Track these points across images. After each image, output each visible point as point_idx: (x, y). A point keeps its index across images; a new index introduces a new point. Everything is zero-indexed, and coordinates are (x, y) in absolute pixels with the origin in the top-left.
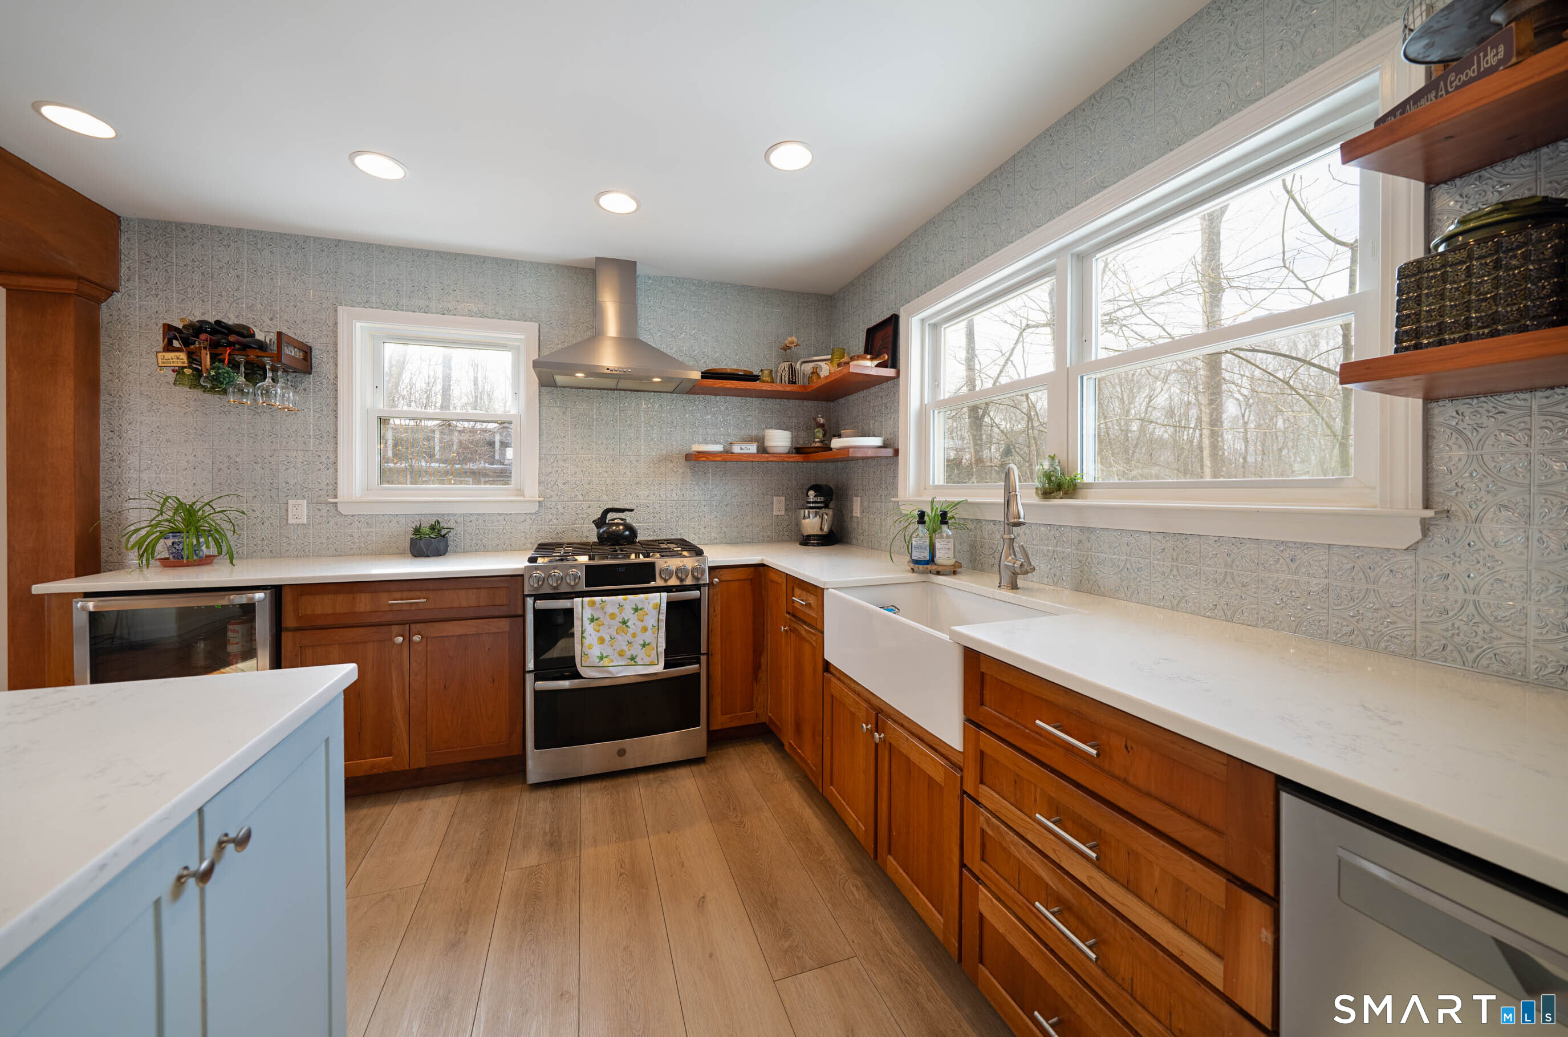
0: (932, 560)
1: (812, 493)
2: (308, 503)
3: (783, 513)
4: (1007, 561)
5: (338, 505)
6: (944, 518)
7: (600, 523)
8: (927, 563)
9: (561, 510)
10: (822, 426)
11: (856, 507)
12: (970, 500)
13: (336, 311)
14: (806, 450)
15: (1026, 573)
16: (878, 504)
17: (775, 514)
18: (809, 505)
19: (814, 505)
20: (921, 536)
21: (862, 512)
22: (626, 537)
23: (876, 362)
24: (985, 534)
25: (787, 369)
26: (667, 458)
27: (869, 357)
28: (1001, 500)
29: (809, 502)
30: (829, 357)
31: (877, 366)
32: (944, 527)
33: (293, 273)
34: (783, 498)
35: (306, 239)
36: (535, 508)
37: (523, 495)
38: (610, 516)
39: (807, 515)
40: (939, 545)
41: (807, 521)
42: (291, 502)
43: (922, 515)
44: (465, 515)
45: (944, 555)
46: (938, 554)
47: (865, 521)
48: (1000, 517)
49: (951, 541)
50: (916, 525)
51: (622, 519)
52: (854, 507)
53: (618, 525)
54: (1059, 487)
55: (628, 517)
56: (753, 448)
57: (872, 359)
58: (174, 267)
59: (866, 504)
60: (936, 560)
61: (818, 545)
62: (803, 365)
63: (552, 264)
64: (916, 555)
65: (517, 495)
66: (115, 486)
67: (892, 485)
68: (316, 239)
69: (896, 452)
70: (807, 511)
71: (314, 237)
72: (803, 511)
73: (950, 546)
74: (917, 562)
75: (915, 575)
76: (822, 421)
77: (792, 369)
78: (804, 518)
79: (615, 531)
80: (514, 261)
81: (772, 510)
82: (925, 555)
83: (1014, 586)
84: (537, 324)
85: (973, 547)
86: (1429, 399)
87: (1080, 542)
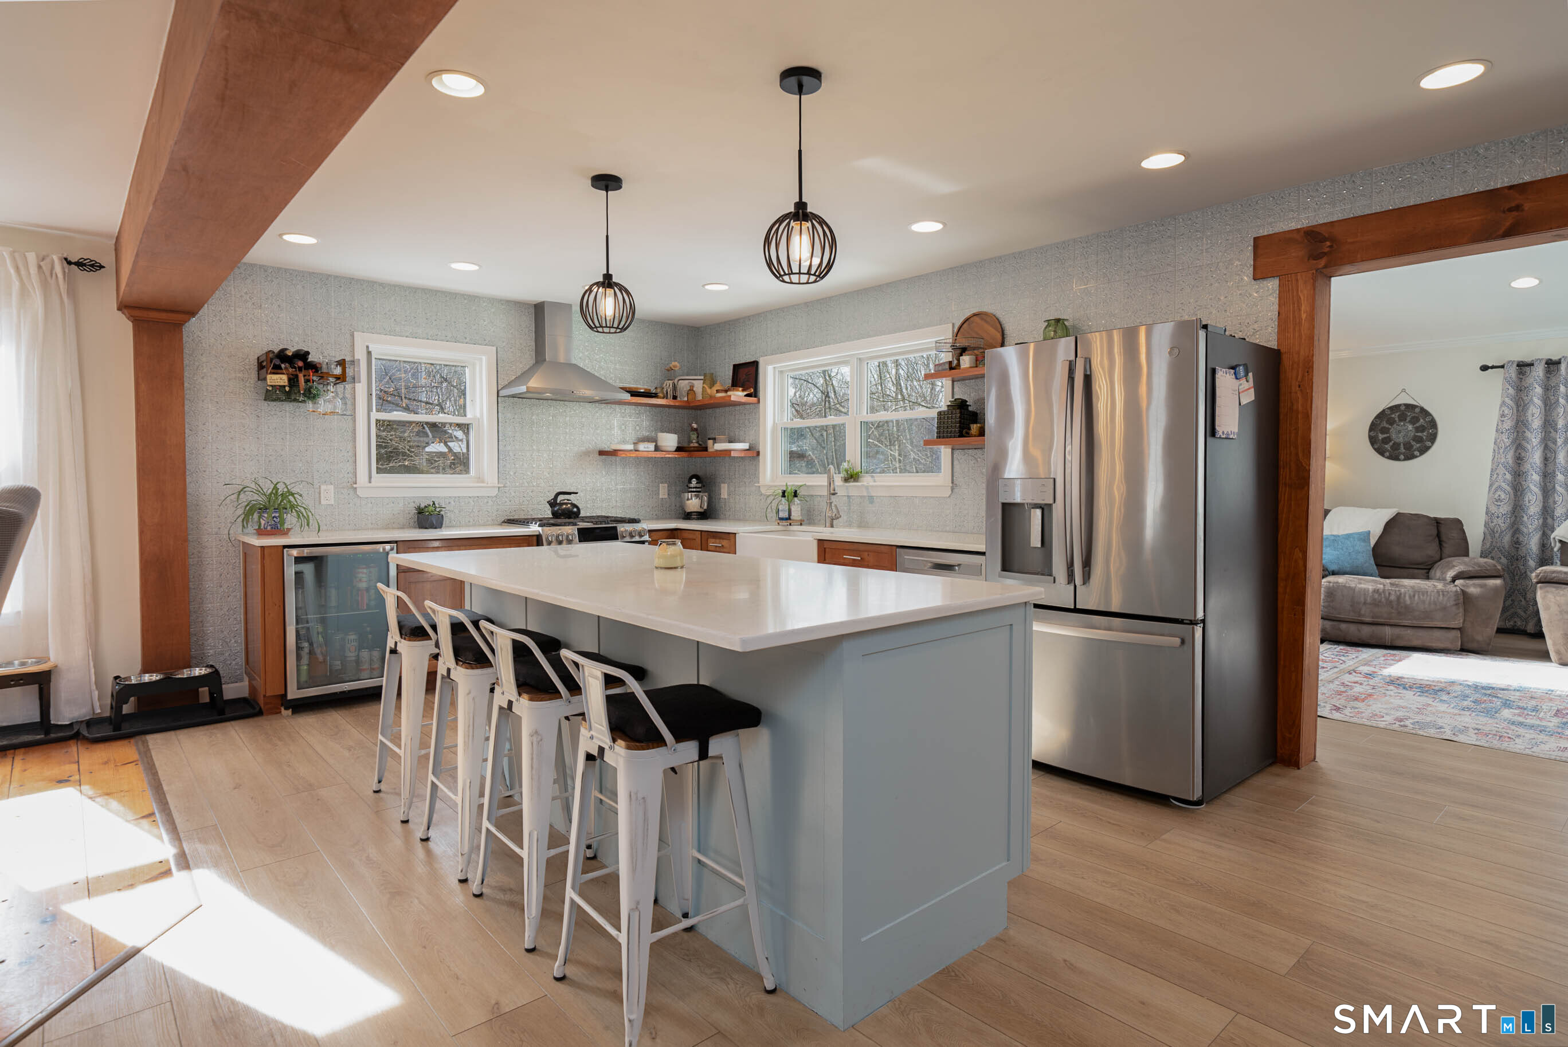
0: (789, 518)
1: (694, 481)
2: (335, 488)
3: (666, 497)
4: (829, 514)
5: (358, 490)
6: (795, 495)
7: (553, 503)
8: (787, 519)
9: (513, 494)
10: (696, 430)
11: (724, 491)
12: (807, 484)
13: (353, 336)
14: (688, 449)
15: (838, 518)
16: (742, 489)
17: (661, 497)
18: (691, 490)
19: (694, 490)
20: (784, 505)
21: (729, 495)
22: (574, 513)
23: (745, 393)
24: (816, 503)
25: (671, 386)
26: (587, 453)
27: (741, 389)
28: (826, 484)
29: (691, 488)
30: (702, 377)
31: (746, 396)
32: (796, 499)
33: (319, 304)
34: (666, 485)
35: (328, 276)
36: (495, 492)
37: (483, 482)
38: (560, 498)
39: (690, 497)
40: (793, 509)
41: (690, 502)
42: (323, 487)
43: (784, 492)
44: (445, 498)
45: (796, 514)
46: (793, 514)
47: (732, 500)
48: (825, 493)
49: (800, 506)
50: (780, 498)
51: (568, 500)
52: (722, 491)
53: (566, 504)
54: (852, 477)
55: (572, 498)
56: (651, 447)
57: (743, 391)
58: (233, 298)
59: (732, 489)
60: (791, 517)
61: (698, 519)
62: (680, 381)
63: (503, 300)
64: (781, 515)
65: (478, 482)
66: (194, 474)
67: (755, 475)
68: (336, 277)
69: (758, 453)
70: (690, 494)
71: (334, 276)
72: (686, 494)
73: (799, 509)
74: (781, 519)
75: (780, 527)
76: (695, 426)
77: (675, 387)
78: (688, 499)
79: (566, 508)
80: (477, 297)
81: (658, 494)
82: (786, 515)
83: (832, 526)
84: (494, 348)
85: (809, 511)
86: (953, 449)
87: (860, 503)
